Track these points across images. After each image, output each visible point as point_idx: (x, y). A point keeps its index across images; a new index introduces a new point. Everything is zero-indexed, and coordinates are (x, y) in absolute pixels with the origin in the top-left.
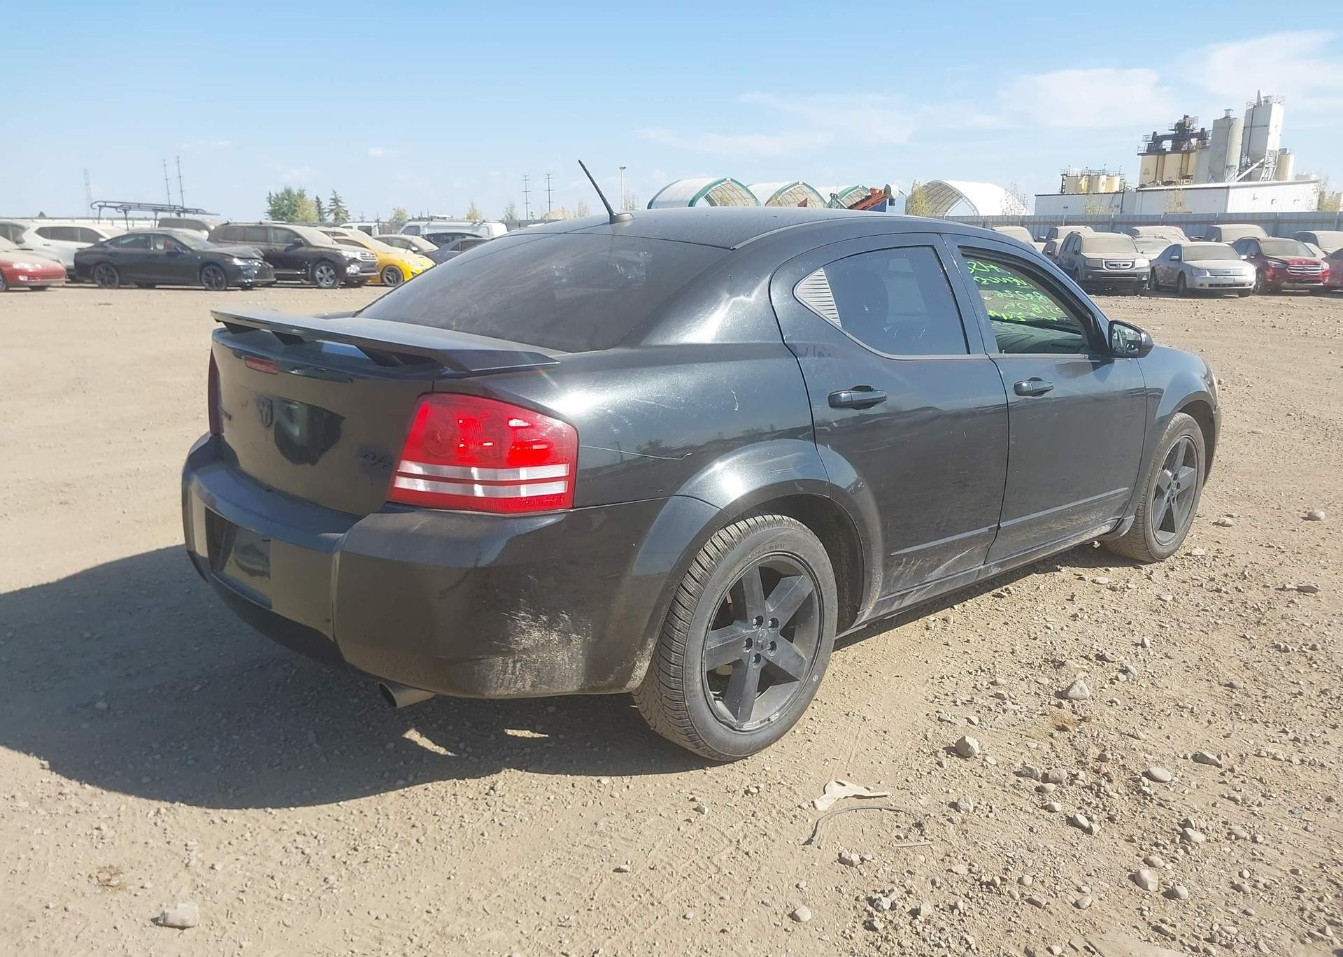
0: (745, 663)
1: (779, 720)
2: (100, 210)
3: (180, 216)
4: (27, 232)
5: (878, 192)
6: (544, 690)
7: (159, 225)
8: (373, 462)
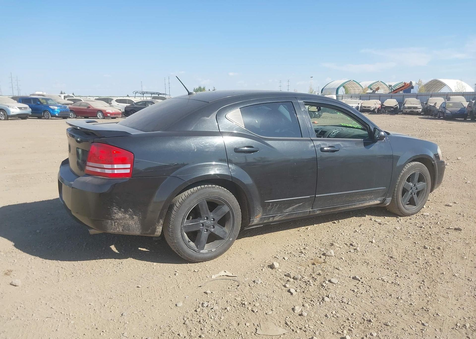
0: (201, 231)
1: (215, 251)
2: (135, 94)
3: (159, 95)
4: (113, 100)
5: (407, 84)
6: (126, 232)
7: (152, 99)
8: (83, 162)
